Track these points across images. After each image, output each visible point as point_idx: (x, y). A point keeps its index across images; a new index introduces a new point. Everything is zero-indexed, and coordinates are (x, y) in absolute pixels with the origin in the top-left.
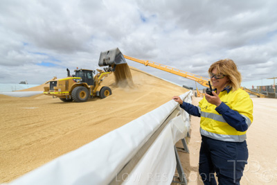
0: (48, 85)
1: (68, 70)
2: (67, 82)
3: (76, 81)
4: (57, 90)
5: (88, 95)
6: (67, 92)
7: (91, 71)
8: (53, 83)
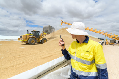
0: (19, 37)
1: (28, 31)
3: (30, 36)
4: (21, 39)
5: (36, 42)
6: (26, 40)
7: (38, 32)
8: (21, 36)
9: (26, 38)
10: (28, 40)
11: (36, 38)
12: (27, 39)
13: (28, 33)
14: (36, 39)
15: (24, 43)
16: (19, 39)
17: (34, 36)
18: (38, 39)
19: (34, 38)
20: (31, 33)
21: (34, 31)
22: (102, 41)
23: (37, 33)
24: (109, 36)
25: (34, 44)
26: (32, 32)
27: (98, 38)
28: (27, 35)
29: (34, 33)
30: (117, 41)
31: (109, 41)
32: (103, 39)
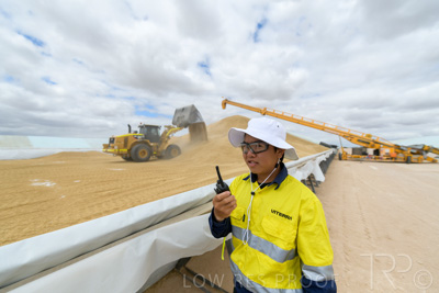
0: (108, 142)
1: (129, 126)
2: (126, 139)
3: (136, 138)
4: (113, 147)
5: (151, 154)
6: (126, 150)
7: (156, 127)
8: (112, 140)
9: (125, 146)
10: (129, 150)
11: (152, 144)
12: (129, 147)
13: (130, 131)
14: (151, 147)
15: (120, 159)
16: (106, 146)
17: (145, 138)
18: (158, 147)
19: (146, 143)
20: (138, 130)
21: (147, 126)
22: (331, 151)
23: (153, 131)
24: (350, 137)
25: (147, 160)
26: (141, 127)
27: (322, 144)
28: (127, 137)
29: (146, 129)
30: (370, 151)
31: (350, 152)
32: (335, 147)
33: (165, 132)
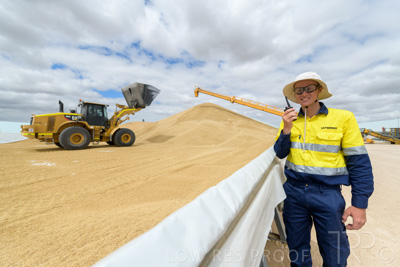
0: (28, 123)
1: (60, 102)
3: (70, 119)
5: (90, 140)
7: (102, 107)
11: (92, 127)
13: (62, 109)
14: (90, 131)
17: (83, 119)
18: (104, 131)
19: (85, 126)
20: (79, 109)
25: (85, 147)
28: (55, 117)
29: (85, 110)
33: (117, 113)
